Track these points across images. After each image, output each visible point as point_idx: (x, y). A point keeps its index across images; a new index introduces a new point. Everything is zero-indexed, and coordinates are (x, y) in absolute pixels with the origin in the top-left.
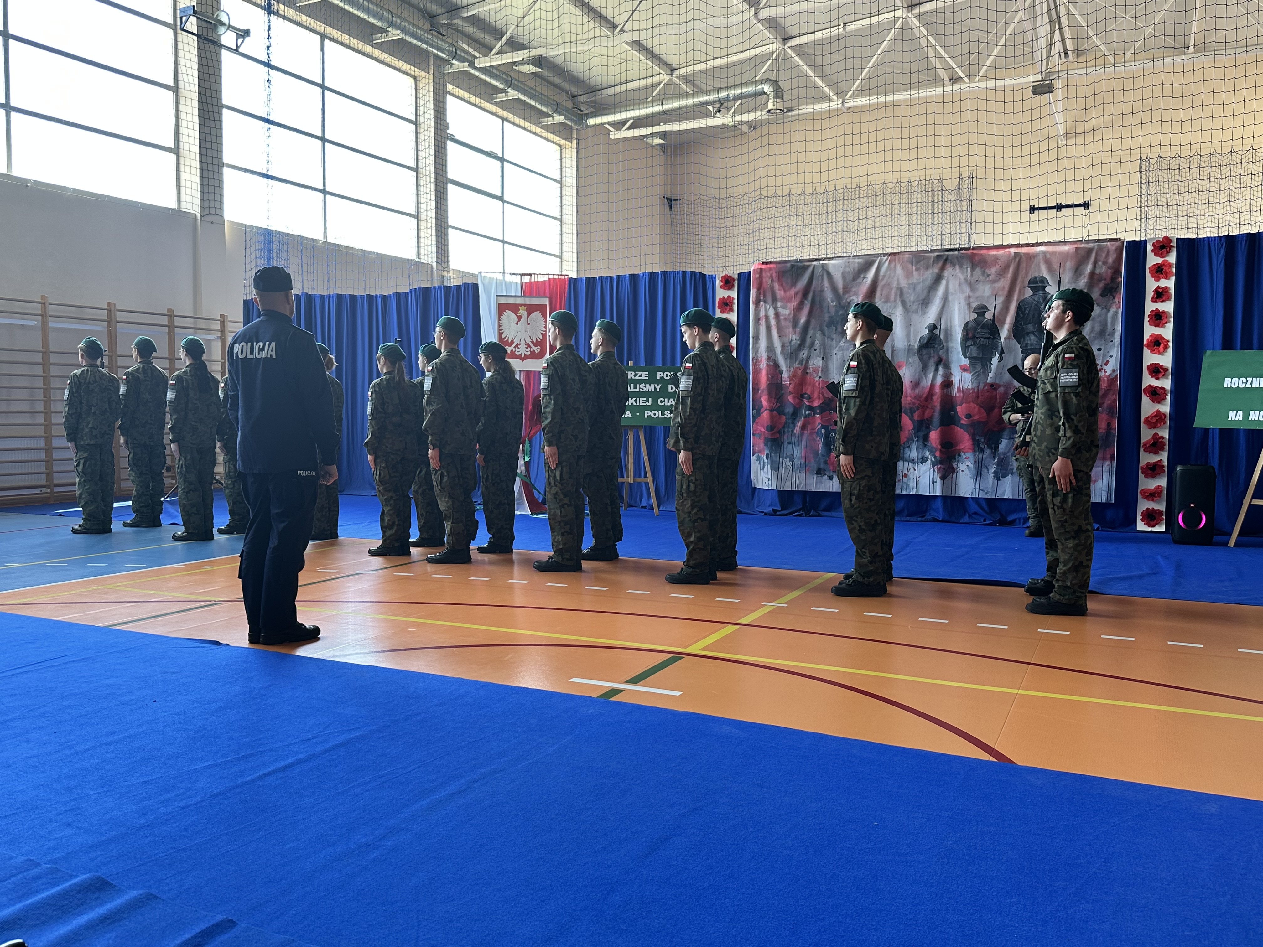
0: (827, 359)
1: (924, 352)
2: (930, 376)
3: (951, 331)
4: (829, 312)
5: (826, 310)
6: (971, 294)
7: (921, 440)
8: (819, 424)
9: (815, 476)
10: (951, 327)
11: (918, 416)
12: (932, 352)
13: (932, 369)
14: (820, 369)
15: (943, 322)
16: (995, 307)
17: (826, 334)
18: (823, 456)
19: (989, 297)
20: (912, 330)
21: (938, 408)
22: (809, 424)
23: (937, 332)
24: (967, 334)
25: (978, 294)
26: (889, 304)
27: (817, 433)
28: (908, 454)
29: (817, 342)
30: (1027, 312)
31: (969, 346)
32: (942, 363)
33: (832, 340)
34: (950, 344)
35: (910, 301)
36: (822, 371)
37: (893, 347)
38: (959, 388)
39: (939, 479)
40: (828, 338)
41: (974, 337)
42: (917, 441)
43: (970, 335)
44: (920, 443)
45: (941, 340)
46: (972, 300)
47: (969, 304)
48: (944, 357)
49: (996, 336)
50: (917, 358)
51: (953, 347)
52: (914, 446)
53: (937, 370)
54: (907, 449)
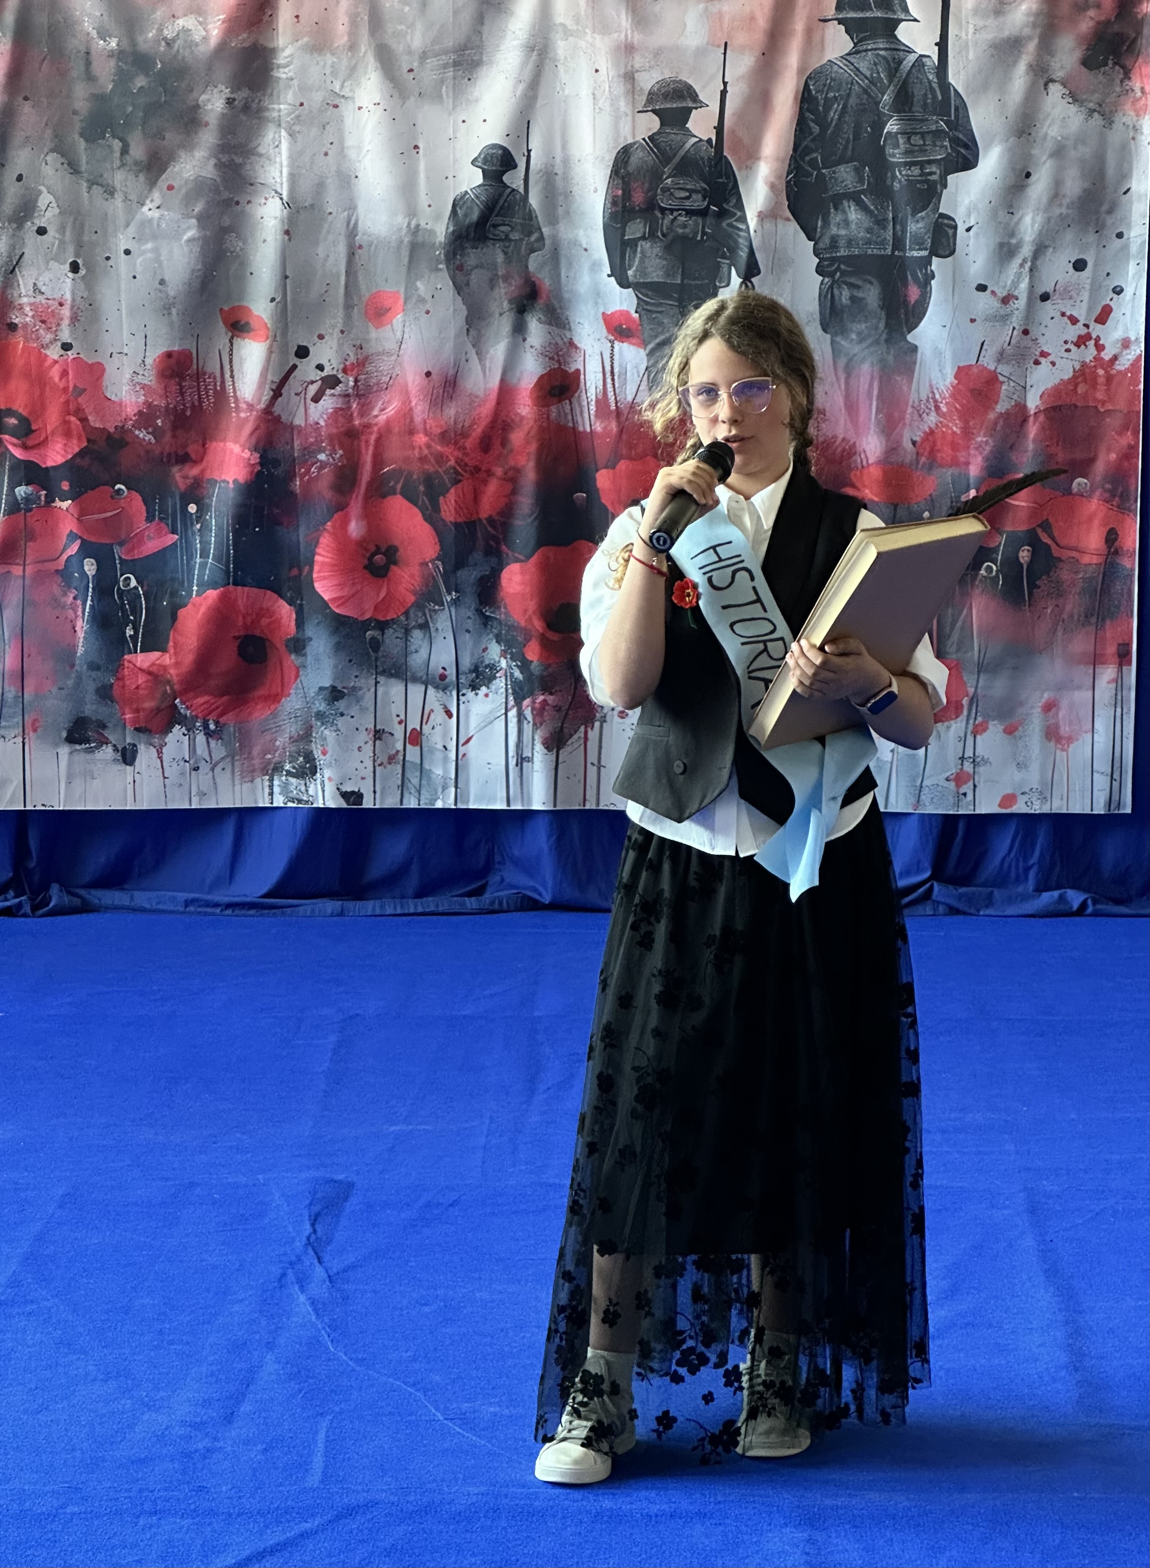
0: (90, 269)
1: (472, 257)
2: (498, 351)
3: (566, 178)
4: (90, 78)
5: (77, 69)
6: (637, 38)
7: (471, 601)
8: (72, 537)
9: (64, 750)
10: (566, 161)
11: (458, 509)
12: (500, 258)
13: (503, 324)
14: (66, 312)
15: (535, 144)
16: (724, 93)
17: (83, 167)
18: (93, 666)
19: (700, 52)
20: (422, 167)
21: (530, 476)
22: (31, 536)
23: (514, 179)
24: (627, 194)
25: (661, 37)
26: (330, 59)
27: (64, 574)
28: (423, 653)
29: (45, 199)
30: (833, 115)
31: (633, 243)
32: (541, 302)
33: (110, 192)
34: (565, 232)
35: (410, 52)
36: (74, 319)
37: (352, 232)
38: (602, 402)
39: (539, 747)
40: (92, 183)
41: (650, 208)
42: (456, 602)
43: (638, 198)
44: (468, 612)
45: (530, 215)
46: (638, 61)
47: (630, 77)
48: (545, 280)
49: (729, 206)
50: (443, 281)
51: (576, 243)
52: (443, 622)
53: (519, 329)
54: (417, 634)
